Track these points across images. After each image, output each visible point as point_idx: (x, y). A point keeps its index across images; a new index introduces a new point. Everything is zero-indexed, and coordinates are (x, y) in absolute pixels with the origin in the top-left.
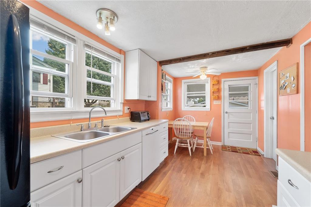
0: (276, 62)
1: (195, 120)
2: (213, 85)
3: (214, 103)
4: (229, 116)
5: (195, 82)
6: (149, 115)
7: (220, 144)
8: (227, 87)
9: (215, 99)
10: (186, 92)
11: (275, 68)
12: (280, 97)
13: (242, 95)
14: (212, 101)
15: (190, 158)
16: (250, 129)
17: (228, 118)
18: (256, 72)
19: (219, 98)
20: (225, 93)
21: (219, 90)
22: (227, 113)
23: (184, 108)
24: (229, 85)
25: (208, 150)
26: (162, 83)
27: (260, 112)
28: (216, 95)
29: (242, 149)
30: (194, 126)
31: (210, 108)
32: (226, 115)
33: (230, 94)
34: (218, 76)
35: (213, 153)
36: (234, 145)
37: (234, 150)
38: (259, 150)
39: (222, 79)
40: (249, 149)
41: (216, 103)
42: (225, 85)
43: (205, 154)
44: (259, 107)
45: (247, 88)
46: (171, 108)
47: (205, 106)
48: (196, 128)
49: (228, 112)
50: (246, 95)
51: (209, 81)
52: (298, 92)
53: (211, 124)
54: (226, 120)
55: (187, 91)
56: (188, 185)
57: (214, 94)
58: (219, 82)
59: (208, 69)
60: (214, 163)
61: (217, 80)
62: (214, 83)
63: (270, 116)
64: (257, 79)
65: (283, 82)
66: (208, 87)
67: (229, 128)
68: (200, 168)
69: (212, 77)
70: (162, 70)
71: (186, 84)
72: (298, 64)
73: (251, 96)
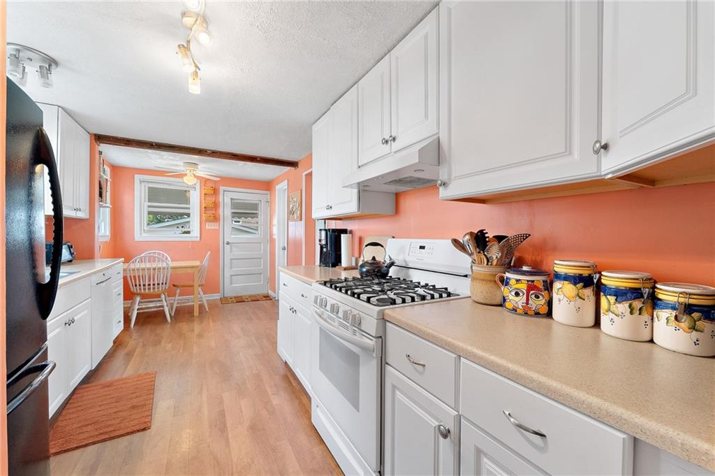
0: (286, 181)
1: (169, 259)
2: (205, 194)
3: (207, 227)
4: (231, 248)
5: (167, 184)
6: (71, 249)
7: (216, 296)
8: (228, 200)
9: (208, 220)
10: (145, 201)
11: (286, 187)
12: (289, 223)
13: (243, 215)
14: (203, 223)
15: (169, 326)
16: (260, 266)
17: (231, 252)
18: (267, 186)
19: (215, 219)
20: (226, 211)
21: (216, 205)
22: (228, 243)
23: (141, 234)
24: (231, 199)
25: (201, 307)
26: (100, 182)
27: (272, 241)
28: (210, 212)
29: (250, 296)
30: (173, 268)
31: (199, 236)
32: (227, 247)
33: (233, 213)
34: (215, 182)
35: (209, 308)
36: (240, 295)
37: (240, 300)
38: (271, 293)
39: (221, 187)
40: (259, 295)
41: (210, 228)
42: (227, 197)
43: (196, 313)
44: (271, 235)
45: (255, 206)
46: (108, 236)
47: (188, 232)
48: (179, 271)
49: (230, 242)
50: (254, 215)
51: (198, 187)
52: (301, 220)
53: (205, 262)
54: (228, 254)
55: (147, 200)
56: (181, 352)
57: (208, 212)
58: (215, 191)
59: (199, 167)
60: (213, 320)
61: (212, 189)
62: (207, 192)
63: (282, 246)
64: (269, 195)
65: (291, 206)
66: (195, 198)
67: (231, 268)
68: (193, 331)
69: (204, 181)
70: (101, 153)
71: (146, 184)
72: (301, 190)
73: (261, 218)
